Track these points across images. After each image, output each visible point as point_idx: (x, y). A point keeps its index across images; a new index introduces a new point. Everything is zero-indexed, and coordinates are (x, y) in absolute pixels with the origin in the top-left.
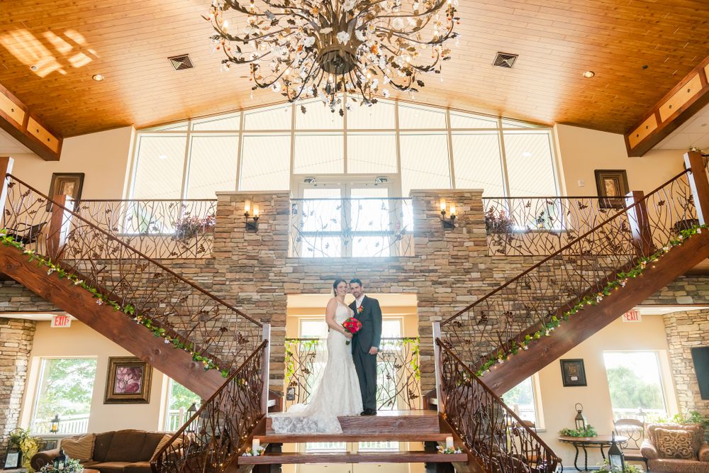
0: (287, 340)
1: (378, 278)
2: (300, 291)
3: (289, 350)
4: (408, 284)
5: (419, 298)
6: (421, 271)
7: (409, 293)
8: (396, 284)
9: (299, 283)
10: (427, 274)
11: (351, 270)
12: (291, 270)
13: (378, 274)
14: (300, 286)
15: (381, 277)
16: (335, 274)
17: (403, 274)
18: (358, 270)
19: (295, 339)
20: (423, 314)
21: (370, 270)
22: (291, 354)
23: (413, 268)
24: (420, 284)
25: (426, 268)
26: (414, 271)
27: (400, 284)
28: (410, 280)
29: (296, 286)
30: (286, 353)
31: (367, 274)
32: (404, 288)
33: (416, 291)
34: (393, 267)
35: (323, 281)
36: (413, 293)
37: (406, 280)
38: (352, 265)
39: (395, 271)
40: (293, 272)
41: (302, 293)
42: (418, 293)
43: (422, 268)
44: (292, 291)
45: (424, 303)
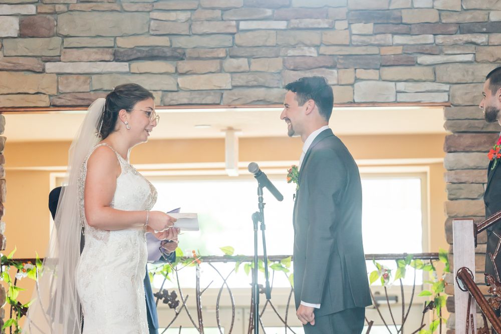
0: (8, 262)
1: (313, 52)
2: (44, 101)
3: (14, 295)
4: (415, 72)
5: (451, 121)
6: (463, 28)
7: (418, 103)
8: (373, 74)
9: (43, 71)
10: (481, 39)
11: (219, 27)
12: (12, 27)
13: (315, 37)
14: (46, 83)
15: (323, 50)
16: (163, 41)
17: (399, 39)
18: (243, 25)
19: (33, 261)
20: (464, 176)
21: (282, 25)
22: (22, 310)
23: (433, 17)
24: (455, 74)
25: (480, 16)
26: (436, 28)
27: (389, 72)
28: (422, 59)
29: (30, 82)
30: (6, 306)
31: (272, 41)
32: (401, 86)
33: (444, 97)
34: (365, 16)
35: (123, 67)
36: (433, 104)
37: (407, 60)
38: (224, 10)
39: (369, 28)
40: (22, 35)
41: (55, 107)
42: (447, 105)
43: (468, 17)
44: (17, 101)
45: (467, 140)
